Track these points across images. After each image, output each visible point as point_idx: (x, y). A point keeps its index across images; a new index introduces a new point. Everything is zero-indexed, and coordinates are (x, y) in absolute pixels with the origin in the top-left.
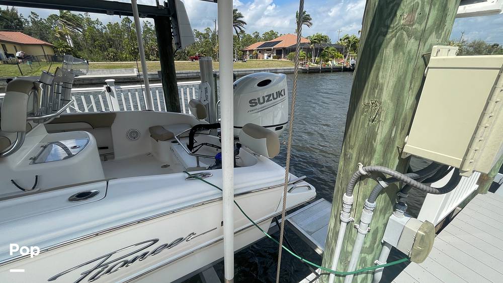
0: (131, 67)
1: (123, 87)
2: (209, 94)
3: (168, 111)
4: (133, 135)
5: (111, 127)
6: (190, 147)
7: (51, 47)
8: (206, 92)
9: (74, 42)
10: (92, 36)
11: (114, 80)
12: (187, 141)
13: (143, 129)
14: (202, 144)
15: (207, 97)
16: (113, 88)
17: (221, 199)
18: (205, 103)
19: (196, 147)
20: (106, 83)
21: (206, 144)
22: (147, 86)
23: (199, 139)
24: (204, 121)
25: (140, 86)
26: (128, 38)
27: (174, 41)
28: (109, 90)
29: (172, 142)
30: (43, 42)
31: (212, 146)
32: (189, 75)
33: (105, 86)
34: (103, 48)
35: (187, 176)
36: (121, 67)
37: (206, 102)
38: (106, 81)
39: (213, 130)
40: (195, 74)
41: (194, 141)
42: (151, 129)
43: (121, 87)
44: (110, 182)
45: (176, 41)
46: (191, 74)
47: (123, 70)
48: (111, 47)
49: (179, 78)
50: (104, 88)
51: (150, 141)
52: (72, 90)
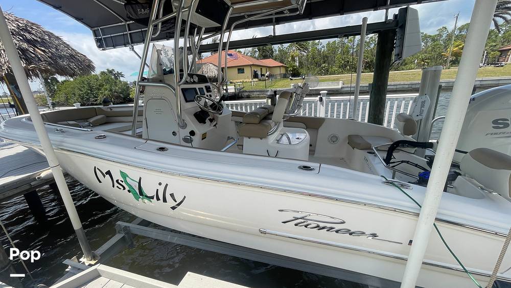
0: (338, 80)
1: (332, 98)
2: (426, 109)
3: (369, 122)
4: (334, 139)
5: (318, 129)
6: (387, 160)
7: (285, 67)
8: (423, 105)
9: (300, 63)
10: (313, 56)
11: (326, 92)
12: (385, 155)
13: (343, 135)
14: (402, 162)
15: (421, 112)
16: (324, 98)
17: (418, 215)
18: (416, 119)
19: (394, 162)
20: (320, 94)
21: (408, 162)
22: (356, 98)
23: (397, 156)
24: (410, 138)
25: (349, 97)
26: (341, 53)
27: (394, 52)
28: (321, 100)
29: (368, 152)
30: (281, 64)
31: (416, 166)
32: (398, 87)
33: (319, 96)
34: (318, 65)
35: (384, 180)
36: (329, 80)
37: (420, 117)
38: (321, 92)
39: (420, 150)
40: (407, 86)
41: (392, 157)
42: (350, 137)
43: (331, 98)
44: (322, 165)
45: (397, 53)
46: (401, 86)
47: (330, 83)
48: (325, 63)
49: (390, 90)
50: (317, 98)
51: (347, 147)
52: (305, 98)
